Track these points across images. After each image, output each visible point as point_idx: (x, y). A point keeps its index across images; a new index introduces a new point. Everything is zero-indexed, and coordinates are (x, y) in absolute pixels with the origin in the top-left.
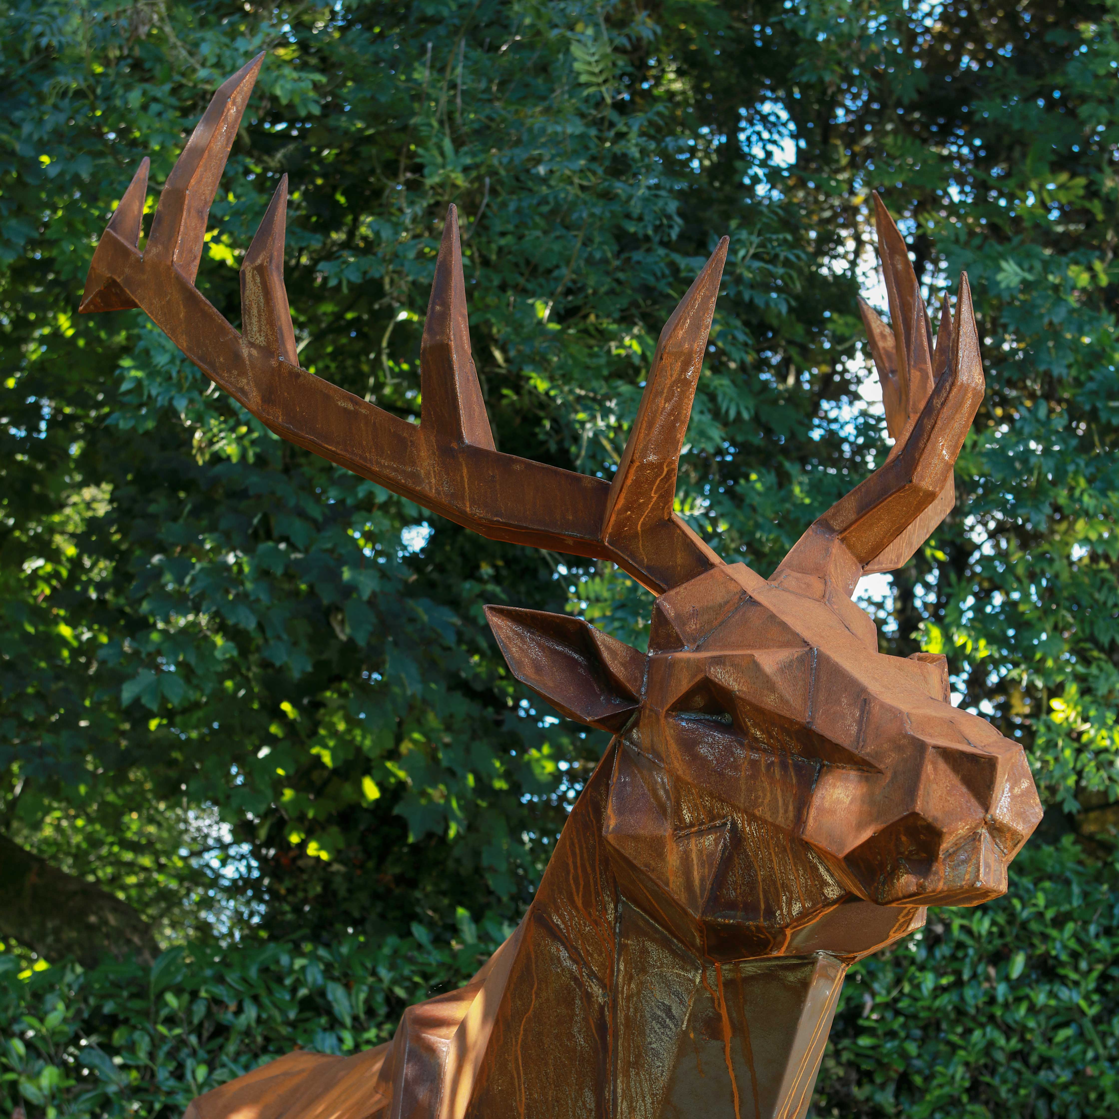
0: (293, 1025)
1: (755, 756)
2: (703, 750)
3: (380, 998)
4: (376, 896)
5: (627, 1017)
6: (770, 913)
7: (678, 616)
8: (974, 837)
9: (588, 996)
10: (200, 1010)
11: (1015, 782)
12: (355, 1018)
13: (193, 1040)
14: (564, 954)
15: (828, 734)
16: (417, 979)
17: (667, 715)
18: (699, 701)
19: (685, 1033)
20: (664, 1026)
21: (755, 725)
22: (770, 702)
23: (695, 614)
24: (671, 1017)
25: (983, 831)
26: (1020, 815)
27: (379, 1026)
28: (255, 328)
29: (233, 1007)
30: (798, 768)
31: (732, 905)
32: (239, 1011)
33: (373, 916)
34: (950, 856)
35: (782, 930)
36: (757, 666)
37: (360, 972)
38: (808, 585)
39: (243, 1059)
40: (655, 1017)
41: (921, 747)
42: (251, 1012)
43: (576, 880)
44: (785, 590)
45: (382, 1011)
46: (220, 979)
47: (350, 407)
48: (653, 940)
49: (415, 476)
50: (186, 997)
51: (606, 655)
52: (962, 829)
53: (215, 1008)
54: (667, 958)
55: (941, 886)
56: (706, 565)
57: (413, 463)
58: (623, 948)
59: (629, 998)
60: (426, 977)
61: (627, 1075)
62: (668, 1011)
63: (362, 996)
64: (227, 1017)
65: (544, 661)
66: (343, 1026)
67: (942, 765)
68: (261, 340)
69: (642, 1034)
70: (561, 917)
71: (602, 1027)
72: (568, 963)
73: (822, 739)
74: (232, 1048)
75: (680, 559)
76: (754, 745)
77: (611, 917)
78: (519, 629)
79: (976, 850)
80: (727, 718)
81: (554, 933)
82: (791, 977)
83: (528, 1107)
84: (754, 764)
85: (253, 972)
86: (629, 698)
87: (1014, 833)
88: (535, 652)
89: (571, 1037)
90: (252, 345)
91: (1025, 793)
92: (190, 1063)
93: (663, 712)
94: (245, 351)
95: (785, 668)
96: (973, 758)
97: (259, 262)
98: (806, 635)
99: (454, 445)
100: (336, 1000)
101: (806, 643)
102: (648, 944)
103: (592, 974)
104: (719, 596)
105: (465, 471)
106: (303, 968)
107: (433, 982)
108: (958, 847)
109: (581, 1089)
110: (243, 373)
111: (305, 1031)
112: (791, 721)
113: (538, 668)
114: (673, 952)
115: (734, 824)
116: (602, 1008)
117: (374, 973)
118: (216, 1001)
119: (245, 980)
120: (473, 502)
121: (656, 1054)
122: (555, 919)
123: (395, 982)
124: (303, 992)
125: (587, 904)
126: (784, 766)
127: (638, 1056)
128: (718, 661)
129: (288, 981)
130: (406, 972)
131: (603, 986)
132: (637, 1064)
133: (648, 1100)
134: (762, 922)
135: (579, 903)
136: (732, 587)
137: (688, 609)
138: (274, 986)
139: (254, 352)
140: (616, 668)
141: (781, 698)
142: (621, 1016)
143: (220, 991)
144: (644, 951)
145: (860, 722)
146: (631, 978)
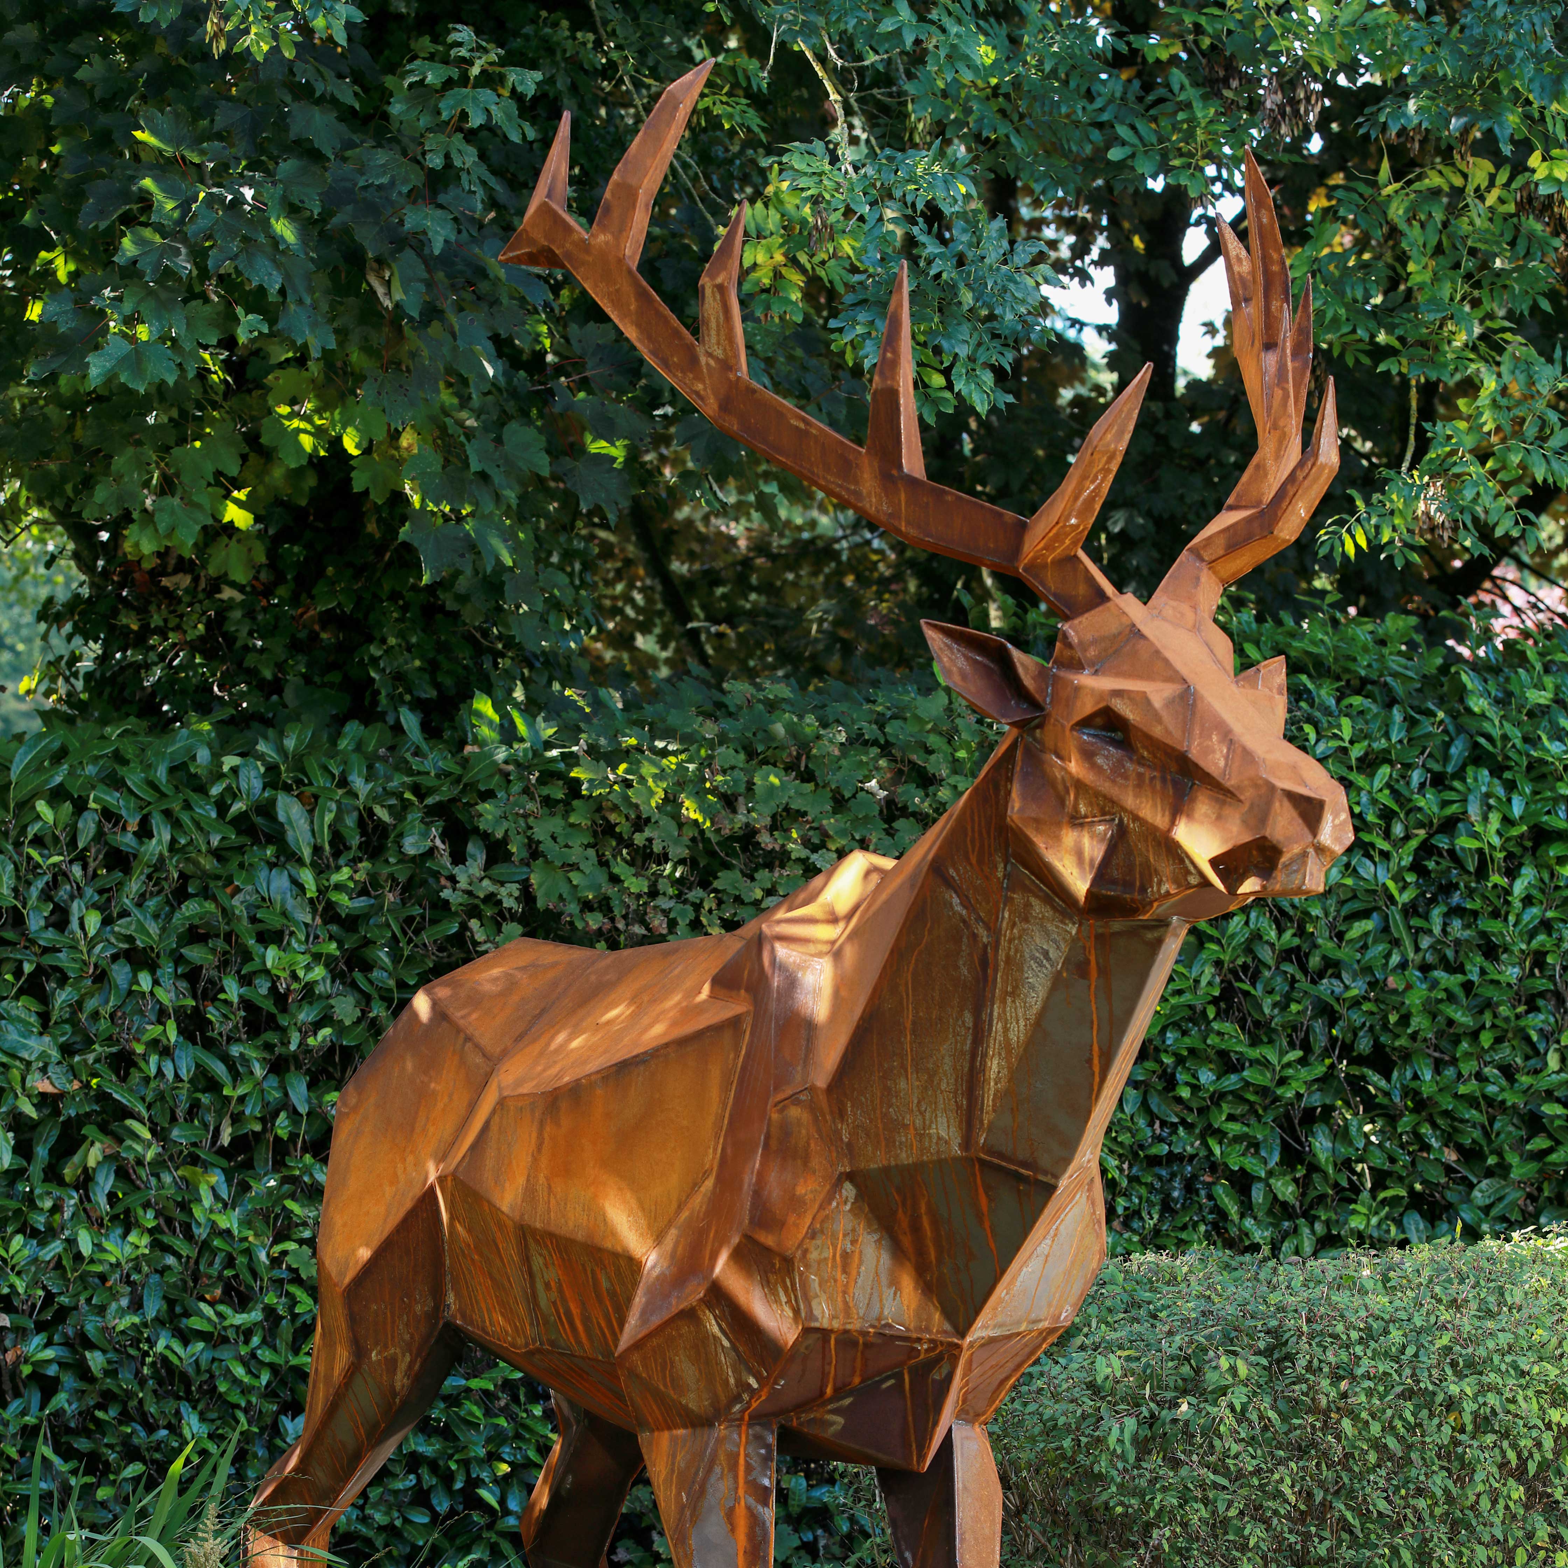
0: (218, 854)
1: (1141, 770)
2: (1100, 761)
3: (350, 821)
4: (295, 646)
5: (1008, 957)
6: (1143, 890)
7: (1081, 642)
8: (1304, 855)
9: (975, 936)
10: (88, 826)
11: (1336, 815)
12: (317, 850)
13: (77, 871)
14: (956, 900)
15: (1202, 764)
16: (408, 795)
17: (1073, 728)
18: (1099, 721)
19: (1059, 973)
20: (1041, 965)
21: (1145, 748)
22: (1157, 731)
23: (1094, 642)
24: (1048, 959)
25: (1311, 850)
26: (1337, 839)
27: (353, 863)
28: (714, 340)
29: (133, 825)
30: (1175, 783)
31: (1114, 882)
32: (145, 832)
33: (293, 680)
34: (1286, 866)
35: (1151, 903)
36: (1148, 702)
37: (321, 781)
38: (1183, 615)
39: (152, 904)
40: (1034, 958)
41: (1272, 788)
42: (163, 834)
43: (973, 841)
44: (1165, 619)
45: (355, 841)
46: (116, 783)
47: (802, 426)
48: (1036, 896)
49: (857, 494)
50: (67, 807)
51: (1021, 671)
52: (1296, 849)
53: (107, 827)
54: (1049, 913)
55: (1278, 887)
56: (1101, 598)
57: (856, 483)
58: (1008, 901)
59: (1011, 941)
60: (419, 792)
61: (1004, 1002)
62: (1046, 954)
63: (329, 818)
64: (127, 840)
65: (967, 668)
66: (300, 862)
67: (1287, 804)
68: (719, 353)
69: (1021, 970)
70: (957, 870)
71: (984, 963)
72: (959, 908)
73: (1196, 765)
74: (134, 886)
75: (1082, 590)
76: (1141, 761)
77: (1000, 875)
78: (948, 641)
79: (1305, 864)
80: (1119, 735)
81: (949, 883)
82: (1150, 936)
83: (914, 1023)
84: (1140, 776)
85: (161, 773)
86: (1036, 705)
87: (1332, 852)
88: (961, 662)
89: (957, 967)
90: (710, 355)
91: (1342, 824)
92: (76, 908)
93: (1068, 726)
94: (703, 360)
95: (1170, 703)
96: (1308, 800)
97: (719, 280)
98: (1184, 671)
99: (895, 472)
100: (290, 822)
101: (1185, 681)
102: (1032, 900)
103: (979, 918)
104: (1113, 627)
105: (903, 496)
106: (235, 770)
107: (429, 801)
108: (1292, 861)
109: (962, 1010)
110: (699, 377)
111: (241, 866)
112: (1173, 749)
113: (964, 676)
114: (1054, 908)
115: (1121, 820)
116: (985, 946)
117: (343, 782)
118: (108, 814)
119: (153, 785)
120: (908, 523)
121: (1032, 987)
122: (952, 872)
123: (374, 797)
124: (238, 807)
125: (980, 862)
126: (1164, 780)
127: (1016, 987)
128: (1118, 693)
129: (215, 790)
130: (393, 785)
131: (988, 928)
132: (1014, 994)
133: (1022, 1023)
134: (1137, 896)
135: (974, 860)
136: (1124, 619)
137: (1089, 637)
138: (194, 797)
139: (712, 362)
140: (1028, 682)
141: (1167, 730)
142: (1002, 955)
143: (112, 798)
144: (1028, 905)
145: (1227, 758)
146: (1014, 925)
